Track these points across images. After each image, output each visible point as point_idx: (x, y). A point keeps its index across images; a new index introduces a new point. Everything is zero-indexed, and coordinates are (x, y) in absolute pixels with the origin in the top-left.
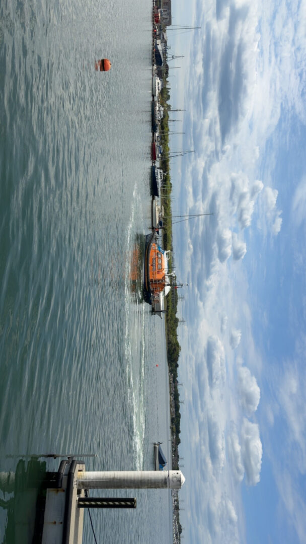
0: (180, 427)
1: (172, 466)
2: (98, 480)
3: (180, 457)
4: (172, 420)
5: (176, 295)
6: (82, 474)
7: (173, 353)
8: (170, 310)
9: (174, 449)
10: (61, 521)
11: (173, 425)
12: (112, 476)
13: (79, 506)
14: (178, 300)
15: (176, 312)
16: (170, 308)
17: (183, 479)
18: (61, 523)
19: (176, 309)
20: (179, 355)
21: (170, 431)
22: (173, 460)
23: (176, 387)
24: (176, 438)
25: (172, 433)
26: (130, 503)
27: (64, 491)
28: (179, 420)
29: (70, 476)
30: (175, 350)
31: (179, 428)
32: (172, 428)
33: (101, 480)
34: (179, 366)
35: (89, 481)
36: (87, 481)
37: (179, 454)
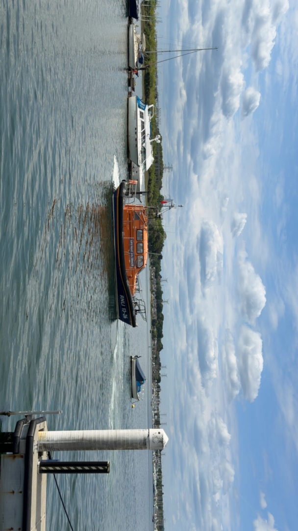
0: (163, 330)
1: (153, 376)
2: (63, 442)
3: (162, 365)
4: (153, 323)
5: (162, 164)
6: (43, 434)
7: (156, 242)
8: (152, 185)
9: (155, 356)
10: (20, 491)
11: (154, 328)
12: (80, 437)
13: (41, 471)
14: (164, 171)
15: (160, 187)
16: (153, 182)
17: (166, 439)
18: (21, 492)
19: (161, 183)
20: (164, 244)
21: (150, 335)
22: (153, 368)
23: (158, 284)
24: (157, 343)
25: (153, 338)
26: (102, 468)
27: (22, 457)
28: (162, 323)
29: (29, 439)
30: (158, 237)
31: (162, 332)
32: (152, 332)
33: (67, 442)
34: (163, 258)
35: (52, 442)
36: (50, 442)
37: (161, 362)
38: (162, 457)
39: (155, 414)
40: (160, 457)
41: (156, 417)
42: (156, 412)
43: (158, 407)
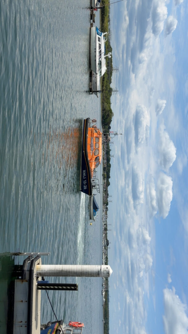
0: (110, 174)
1: (103, 201)
3: (109, 195)
4: (104, 169)
7: (107, 118)
9: (105, 189)
11: (105, 172)
16: (106, 79)
20: (112, 119)
21: (102, 177)
22: (103, 197)
23: (108, 145)
24: (106, 182)
25: (104, 178)
28: (110, 169)
30: (108, 115)
31: (109, 175)
32: (103, 175)
34: (111, 128)
37: (108, 193)
38: (108, 249)
39: (105, 224)
40: (107, 250)
41: (105, 226)
42: (105, 223)
43: (106, 221)
